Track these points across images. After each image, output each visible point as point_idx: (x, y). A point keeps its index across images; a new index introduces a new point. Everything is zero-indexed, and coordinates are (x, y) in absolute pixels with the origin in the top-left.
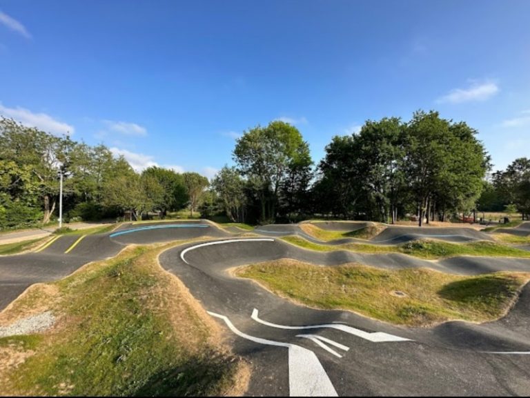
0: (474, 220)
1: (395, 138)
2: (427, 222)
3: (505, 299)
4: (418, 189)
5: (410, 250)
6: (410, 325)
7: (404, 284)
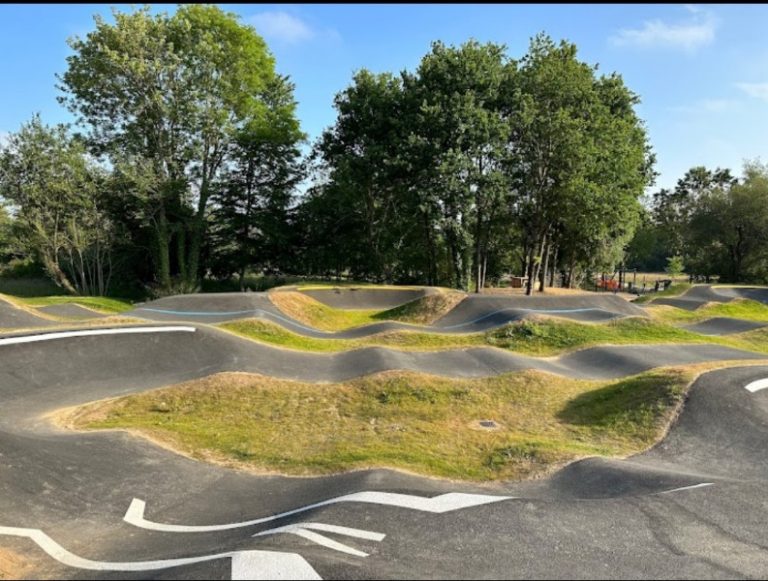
0: (620, 286)
1: (493, 93)
2: (541, 289)
3: (664, 411)
4: (529, 219)
5: (509, 341)
6: (507, 480)
7: (497, 406)
